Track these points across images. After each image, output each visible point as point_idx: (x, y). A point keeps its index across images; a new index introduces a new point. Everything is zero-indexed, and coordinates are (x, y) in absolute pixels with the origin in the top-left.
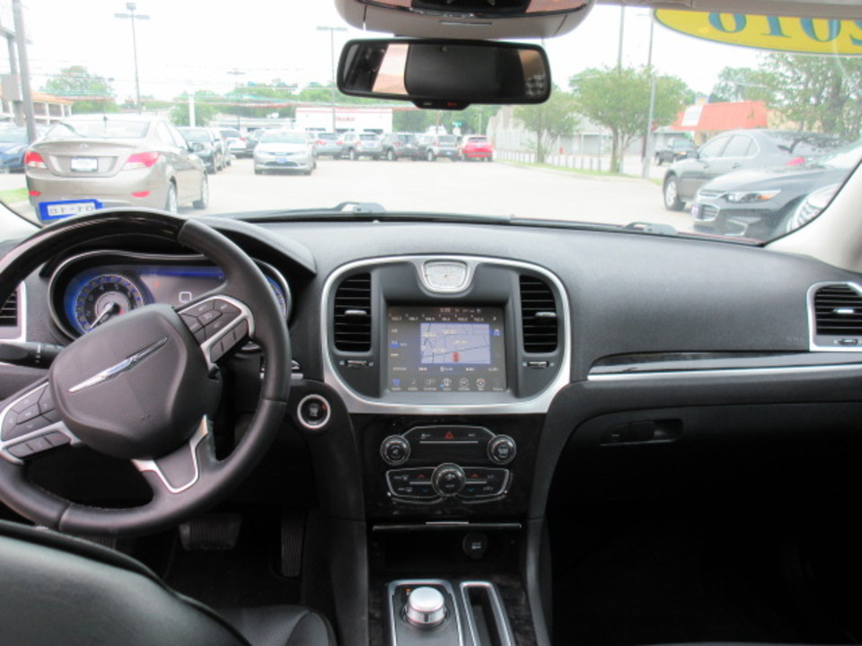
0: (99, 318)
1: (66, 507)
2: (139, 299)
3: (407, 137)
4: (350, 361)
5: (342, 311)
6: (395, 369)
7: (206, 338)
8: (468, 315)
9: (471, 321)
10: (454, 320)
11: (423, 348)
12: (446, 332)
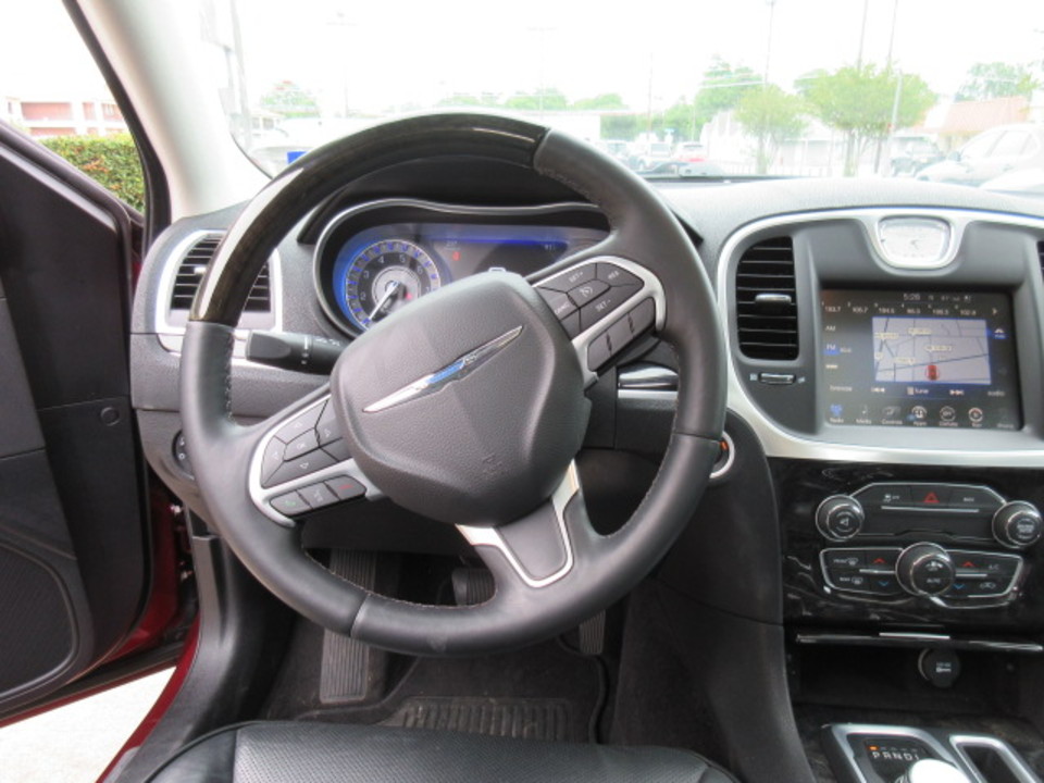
0: (378, 307)
1: (362, 599)
2: (434, 277)
3: (617, 145)
4: (763, 375)
5: (752, 295)
6: (833, 388)
7: (581, 330)
8: (949, 305)
9: (955, 315)
10: (926, 313)
11: (877, 356)
12: (915, 332)
